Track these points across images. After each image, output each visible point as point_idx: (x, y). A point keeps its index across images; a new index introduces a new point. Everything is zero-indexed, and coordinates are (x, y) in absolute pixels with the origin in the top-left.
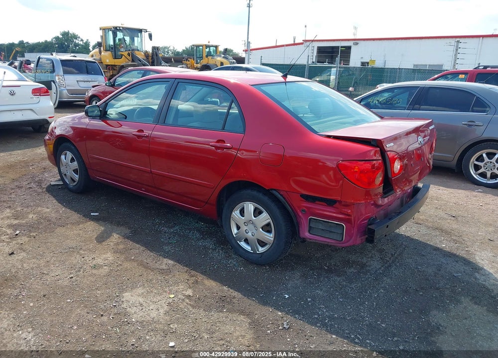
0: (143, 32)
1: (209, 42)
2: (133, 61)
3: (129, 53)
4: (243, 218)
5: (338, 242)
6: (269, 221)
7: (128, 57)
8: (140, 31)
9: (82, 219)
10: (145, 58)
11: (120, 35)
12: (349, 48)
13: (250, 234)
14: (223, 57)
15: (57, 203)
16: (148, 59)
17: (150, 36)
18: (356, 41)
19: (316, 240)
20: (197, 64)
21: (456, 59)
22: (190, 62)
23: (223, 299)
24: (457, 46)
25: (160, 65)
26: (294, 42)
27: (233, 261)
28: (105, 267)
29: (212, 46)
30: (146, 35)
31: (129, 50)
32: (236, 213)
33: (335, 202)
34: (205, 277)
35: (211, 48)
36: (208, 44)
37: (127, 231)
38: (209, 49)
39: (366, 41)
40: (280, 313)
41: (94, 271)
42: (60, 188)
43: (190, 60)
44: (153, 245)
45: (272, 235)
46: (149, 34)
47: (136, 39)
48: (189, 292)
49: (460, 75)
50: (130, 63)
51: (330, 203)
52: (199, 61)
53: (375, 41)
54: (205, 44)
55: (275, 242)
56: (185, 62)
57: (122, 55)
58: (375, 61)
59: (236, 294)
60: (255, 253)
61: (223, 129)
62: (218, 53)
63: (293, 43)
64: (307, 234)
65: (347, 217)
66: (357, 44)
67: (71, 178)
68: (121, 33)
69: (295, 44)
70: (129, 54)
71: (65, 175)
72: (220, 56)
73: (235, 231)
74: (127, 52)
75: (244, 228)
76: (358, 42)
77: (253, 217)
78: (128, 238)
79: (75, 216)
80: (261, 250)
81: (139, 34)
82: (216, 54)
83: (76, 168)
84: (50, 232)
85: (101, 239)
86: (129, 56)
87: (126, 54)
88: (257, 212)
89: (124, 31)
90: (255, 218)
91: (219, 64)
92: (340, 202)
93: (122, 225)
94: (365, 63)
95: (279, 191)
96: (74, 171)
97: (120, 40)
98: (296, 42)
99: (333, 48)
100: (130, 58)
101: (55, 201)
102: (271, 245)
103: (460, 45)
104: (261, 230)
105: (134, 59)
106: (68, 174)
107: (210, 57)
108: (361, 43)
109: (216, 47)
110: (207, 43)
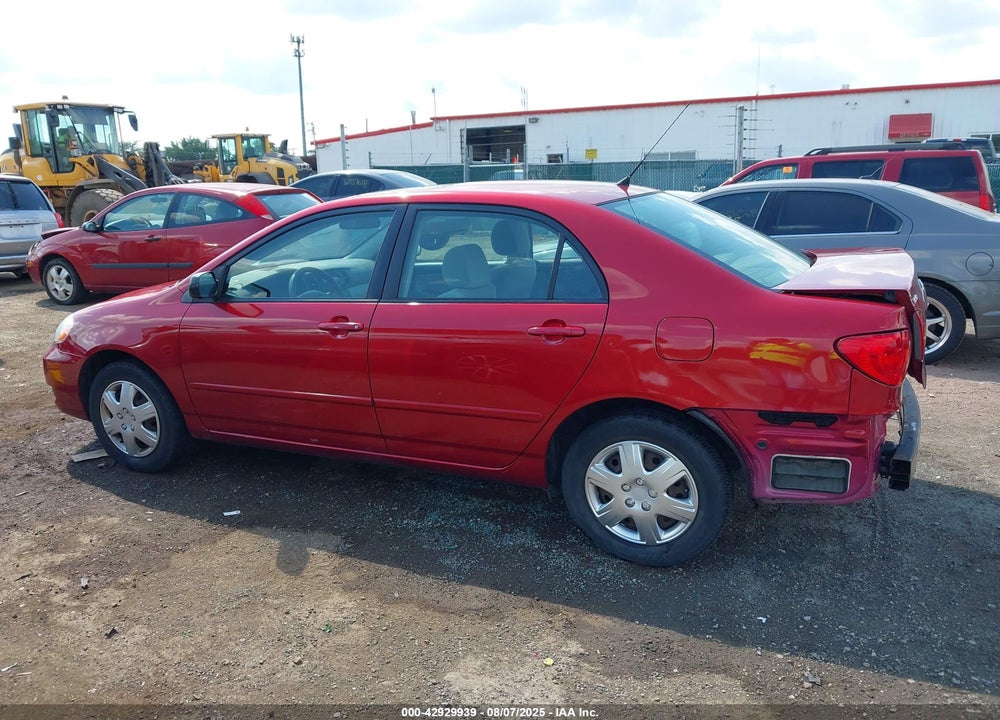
0: (115, 114)
1: (247, 130)
2: (102, 175)
3: (91, 159)
4: (620, 475)
5: (832, 496)
6: (684, 473)
7: (90, 168)
8: (110, 110)
9: (212, 529)
10: (128, 168)
11: (65, 121)
12: (522, 129)
13: (637, 507)
14: (282, 158)
15: (122, 502)
16: (134, 169)
17: (134, 122)
18: (535, 115)
19: (791, 499)
20: (224, 174)
21: (741, 140)
22: (209, 172)
23: (650, 648)
24: (741, 117)
25: (167, 180)
26: (414, 122)
27: (607, 569)
28: (354, 626)
29: (255, 137)
30: (123, 121)
31: (90, 153)
32: (598, 470)
33: (833, 418)
34: (578, 610)
35: (252, 141)
36: (246, 133)
37: (337, 539)
38: (249, 143)
39: (552, 115)
40: (780, 656)
41: (338, 639)
42: (101, 468)
43: (209, 167)
44: (418, 560)
45: (690, 502)
46: (130, 116)
47: (98, 128)
48: (574, 647)
49: (785, 168)
50: (97, 180)
51: (823, 421)
52: (229, 168)
53: (570, 115)
54: (239, 133)
55: (701, 513)
56: (199, 172)
57: (74, 163)
58: (595, 150)
59: (665, 633)
60: (651, 545)
61: (551, 297)
62: (269, 150)
63: (411, 123)
64: (769, 491)
65: (859, 445)
66: (536, 120)
67: (137, 440)
68: (67, 117)
69: (415, 127)
70: (91, 162)
71: (119, 435)
72: (275, 156)
73: (596, 506)
74: (87, 157)
75: (619, 497)
76: (537, 116)
77: (644, 471)
78: (347, 553)
79: (192, 526)
80: (667, 536)
81: (107, 117)
82: (265, 151)
83: (152, 415)
84: (161, 569)
85: (292, 564)
86: (92, 164)
87: (84, 160)
88: (652, 461)
89: (72, 112)
90: (650, 473)
91: (274, 175)
92: (844, 417)
93: (313, 529)
94: (556, 156)
95: (705, 411)
96: (144, 423)
97: (62, 131)
98: (417, 123)
99: (488, 131)
100: (94, 169)
101: (113, 498)
102: (690, 523)
103: (746, 115)
104: (666, 495)
105: (104, 170)
106: (128, 433)
107: (252, 160)
108: (543, 118)
109: (263, 138)
110: (244, 132)
